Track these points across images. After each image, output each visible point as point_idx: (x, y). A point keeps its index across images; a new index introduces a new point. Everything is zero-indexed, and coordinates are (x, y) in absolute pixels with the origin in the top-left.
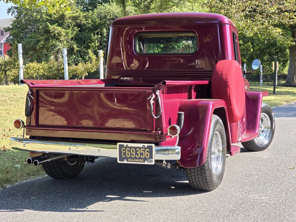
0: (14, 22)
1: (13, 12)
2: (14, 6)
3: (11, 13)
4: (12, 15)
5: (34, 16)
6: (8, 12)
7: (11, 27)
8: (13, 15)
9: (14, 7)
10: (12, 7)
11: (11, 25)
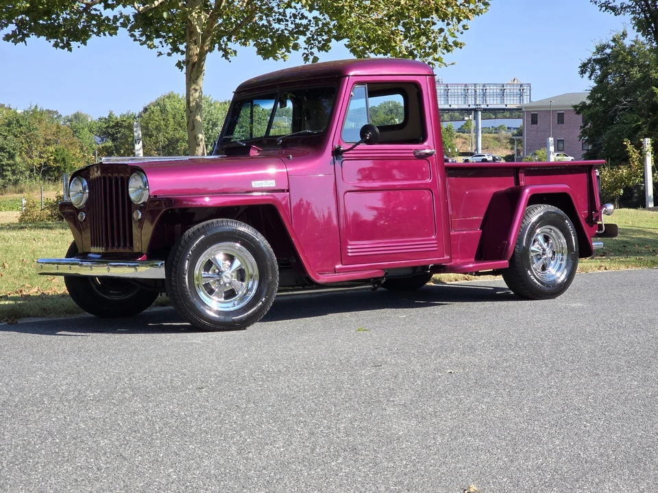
0: (594, 91)
1: (593, 71)
2: (594, 58)
3: (587, 74)
4: (590, 77)
5: (633, 74)
6: (582, 71)
7: (588, 102)
8: (593, 77)
9: (594, 60)
10: (589, 61)
11: (589, 98)
